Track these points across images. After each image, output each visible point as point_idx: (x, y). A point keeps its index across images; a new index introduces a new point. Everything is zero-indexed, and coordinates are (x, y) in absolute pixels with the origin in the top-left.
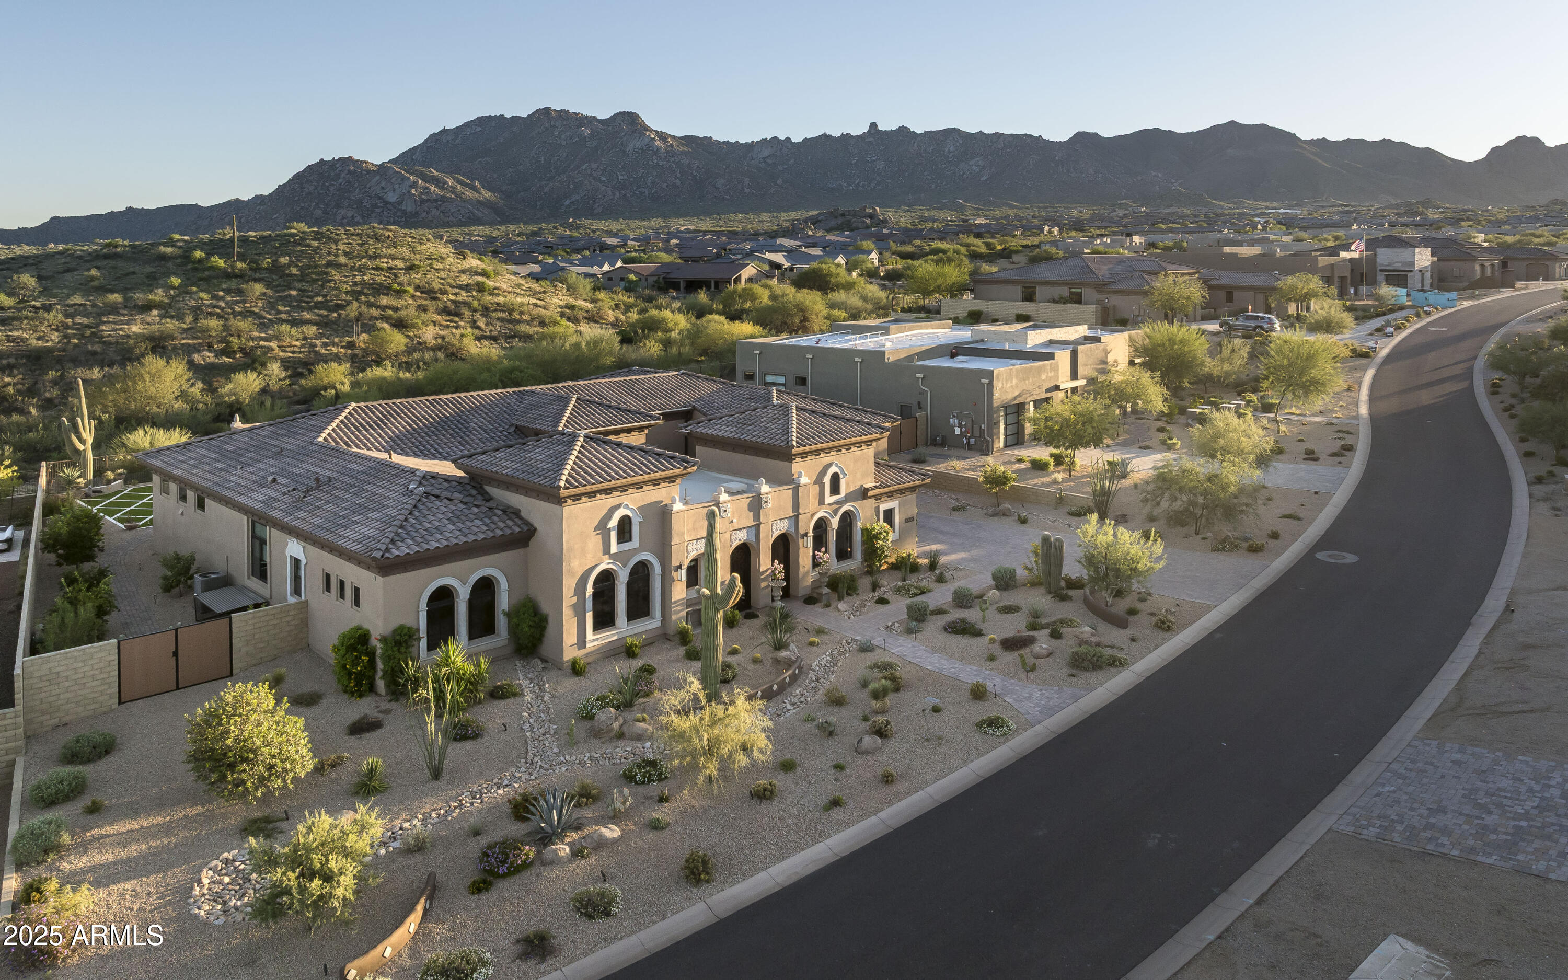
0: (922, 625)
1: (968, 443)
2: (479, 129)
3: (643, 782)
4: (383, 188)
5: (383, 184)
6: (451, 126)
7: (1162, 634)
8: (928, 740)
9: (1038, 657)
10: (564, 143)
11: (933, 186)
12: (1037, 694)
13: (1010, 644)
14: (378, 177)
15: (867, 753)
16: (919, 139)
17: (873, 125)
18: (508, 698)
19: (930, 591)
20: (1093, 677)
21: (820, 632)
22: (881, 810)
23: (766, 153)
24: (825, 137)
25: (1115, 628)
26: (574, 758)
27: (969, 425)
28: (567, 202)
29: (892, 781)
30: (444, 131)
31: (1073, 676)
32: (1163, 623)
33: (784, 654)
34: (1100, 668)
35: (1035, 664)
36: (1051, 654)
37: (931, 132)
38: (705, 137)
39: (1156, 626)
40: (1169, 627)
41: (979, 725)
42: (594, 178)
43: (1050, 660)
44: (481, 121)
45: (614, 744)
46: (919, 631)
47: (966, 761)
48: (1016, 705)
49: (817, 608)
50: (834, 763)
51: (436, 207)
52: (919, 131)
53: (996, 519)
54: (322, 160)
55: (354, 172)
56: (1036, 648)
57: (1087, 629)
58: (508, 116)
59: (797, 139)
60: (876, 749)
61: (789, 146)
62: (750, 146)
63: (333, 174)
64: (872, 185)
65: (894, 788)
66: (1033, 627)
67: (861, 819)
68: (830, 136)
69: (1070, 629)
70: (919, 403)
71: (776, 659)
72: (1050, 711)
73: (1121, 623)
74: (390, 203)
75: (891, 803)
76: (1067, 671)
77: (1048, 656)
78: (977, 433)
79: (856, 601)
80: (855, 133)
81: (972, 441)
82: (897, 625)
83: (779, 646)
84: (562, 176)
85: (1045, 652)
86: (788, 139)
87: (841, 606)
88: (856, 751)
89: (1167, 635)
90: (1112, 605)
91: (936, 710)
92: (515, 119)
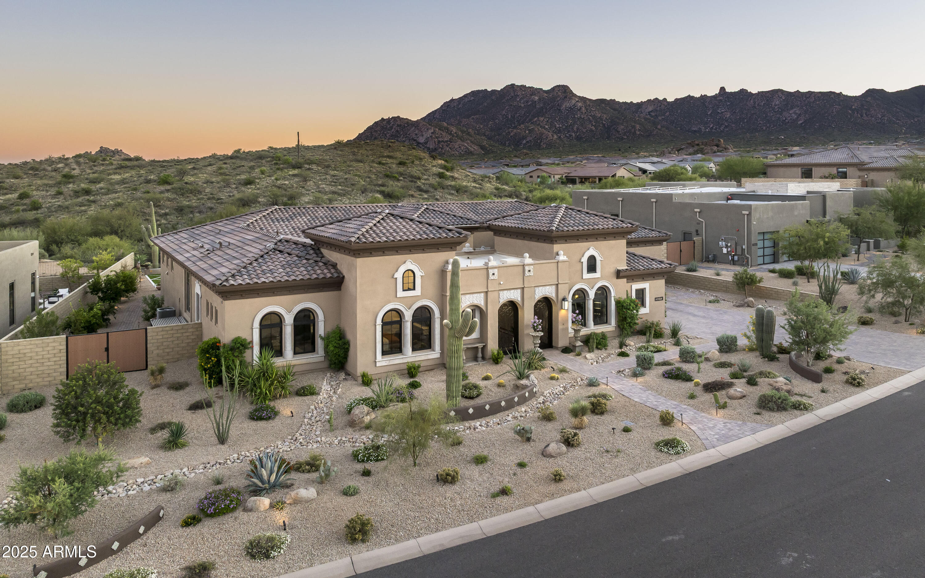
0: (647, 371)
1: (733, 259)
2: (472, 98)
3: (363, 461)
4: (416, 134)
5: (417, 132)
6: (456, 97)
7: (852, 389)
8: (607, 451)
9: (731, 398)
10: (523, 105)
11: (764, 128)
12: (721, 425)
13: (710, 388)
14: (414, 128)
15: (551, 456)
16: (754, 97)
17: (723, 89)
18: (306, 395)
19: (665, 350)
20: (776, 416)
21: (563, 371)
22: (541, 502)
23: (650, 109)
24: (690, 98)
25: (810, 382)
26: (327, 439)
27: (734, 246)
28: (524, 142)
29: (560, 480)
30: (452, 100)
31: (758, 414)
32: (854, 379)
33: (524, 382)
34: (785, 409)
35: (726, 403)
36: (744, 396)
37: (762, 92)
38: (611, 100)
39: (847, 382)
40: (859, 383)
41: (658, 444)
42: (541, 127)
43: (742, 401)
44: (473, 93)
45: (361, 433)
46: (642, 375)
47: (633, 471)
48: (699, 433)
49: (570, 356)
50: (519, 461)
51: (447, 146)
52: (754, 91)
53: (741, 308)
54: (382, 119)
55: (400, 125)
56: (732, 391)
57: (781, 379)
58: (489, 90)
59: (670, 99)
60: (560, 454)
61: (665, 103)
62: (640, 105)
63: (388, 126)
64: (722, 128)
65: (561, 485)
66: (735, 376)
67: (520, 507)
68: (693, 97)
69: (767, 379)
70: (697, 231)
71: (517, 385)
72: (726, 439)
73: (815, 378)
74: (420, 143)
75: (552, 496)
76: (755, 410)
77: (741, 398)
78: (739, 252)
79: (603, 353)
80: (709, 94)
81: (736, 258)
82: (627, 370)
83: (521, 376)
84: (522, 126)
85: (739, 395)
86: (665, 99)
87: (588, 355)
88: (542, 454)
89: (857, 389)
90: (812, 365)
91: (626, 430)
92: (494, 91)
